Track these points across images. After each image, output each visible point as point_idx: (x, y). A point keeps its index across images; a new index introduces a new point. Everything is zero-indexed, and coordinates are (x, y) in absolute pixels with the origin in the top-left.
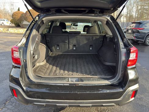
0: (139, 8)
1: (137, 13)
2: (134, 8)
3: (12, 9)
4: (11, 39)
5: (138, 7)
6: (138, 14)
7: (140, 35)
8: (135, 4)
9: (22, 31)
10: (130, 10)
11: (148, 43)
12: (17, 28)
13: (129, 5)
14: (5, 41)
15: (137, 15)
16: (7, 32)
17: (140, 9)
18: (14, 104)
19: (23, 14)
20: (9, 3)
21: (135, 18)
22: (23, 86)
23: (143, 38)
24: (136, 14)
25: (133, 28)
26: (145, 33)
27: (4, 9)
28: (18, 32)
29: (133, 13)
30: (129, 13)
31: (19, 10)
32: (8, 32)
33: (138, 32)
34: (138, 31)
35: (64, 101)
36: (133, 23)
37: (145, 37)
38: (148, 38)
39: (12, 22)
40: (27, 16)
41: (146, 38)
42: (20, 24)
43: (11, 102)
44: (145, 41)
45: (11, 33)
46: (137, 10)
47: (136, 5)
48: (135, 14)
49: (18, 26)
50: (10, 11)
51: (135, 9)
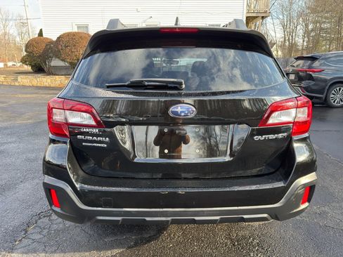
0: (310, 27)
1: (306, 39)
2: (298, 28)
3: (22, 33)
4: (24, 98)
5: (307, 26)
6: (308, 42)
7: (315, 85)
8: (301, 19)
9: (49, 81)
10: (291, 33)
11: (332, 101)
12: (36, 75)
13: (289, 22)
14: (10, 103)
15: (305, 44)
16: (13, 84)
17: (312, 30)
18: (45, 232)
19: (51, 42)
20: (16, 20)
21: (303, 49)
22: (74, 180)
23: (321, 92)
24: (304, 41)
25: (299, 69)
26: (325, 81)
27: (5, 34)
28: (39, 85)
29: (297, 39)
30: (289, 40)
31: (41, 34)
32: (17, 84)
33: (311, 78)
34: (311, 75)
35: (161, 210)
36: (298, 59)
37: (327, 87)
38: (333, 92)
39: (26, 61)
40: (60, 47)
41: (328, 90)
42: (43, 66)
43: (40, 227)
44: (326, 96)
45: (24, 87)
46: (307, 33)
47: (303, 21)
48: (301, 41)
49: (39, 69)
50: (18, 39)
51: (301, 31)
